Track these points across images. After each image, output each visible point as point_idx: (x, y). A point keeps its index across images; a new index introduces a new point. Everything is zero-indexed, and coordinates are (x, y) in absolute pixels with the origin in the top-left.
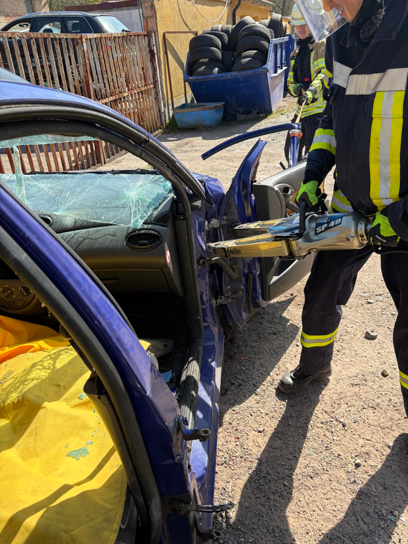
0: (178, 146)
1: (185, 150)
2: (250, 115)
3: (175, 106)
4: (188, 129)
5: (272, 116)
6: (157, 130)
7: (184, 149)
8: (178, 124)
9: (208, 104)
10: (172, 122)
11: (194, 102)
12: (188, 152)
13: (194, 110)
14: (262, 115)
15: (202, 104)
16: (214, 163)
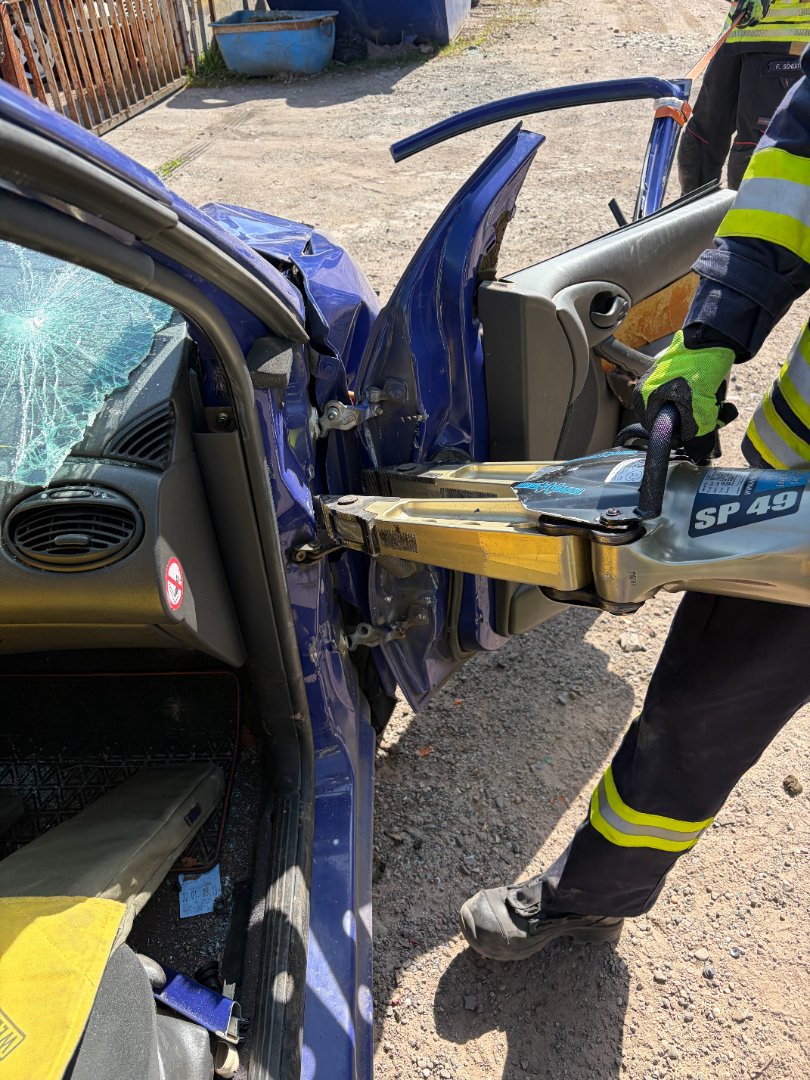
0: (230, 120)
1: (247, 132)
2: (399, 47)
3: (218, 17)
4: (251, 78)
5: (448, 51)
6: (177, 77)
7: (243, 129)
8: (227, 62)
9: (299, 14)
10: (212, 58)
11: (265, 9)
12: (255, 137)
13: (264, 27)
14: (425, 49)
15: (284, 13)
16: (319, 169)
